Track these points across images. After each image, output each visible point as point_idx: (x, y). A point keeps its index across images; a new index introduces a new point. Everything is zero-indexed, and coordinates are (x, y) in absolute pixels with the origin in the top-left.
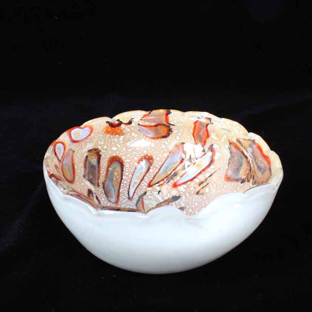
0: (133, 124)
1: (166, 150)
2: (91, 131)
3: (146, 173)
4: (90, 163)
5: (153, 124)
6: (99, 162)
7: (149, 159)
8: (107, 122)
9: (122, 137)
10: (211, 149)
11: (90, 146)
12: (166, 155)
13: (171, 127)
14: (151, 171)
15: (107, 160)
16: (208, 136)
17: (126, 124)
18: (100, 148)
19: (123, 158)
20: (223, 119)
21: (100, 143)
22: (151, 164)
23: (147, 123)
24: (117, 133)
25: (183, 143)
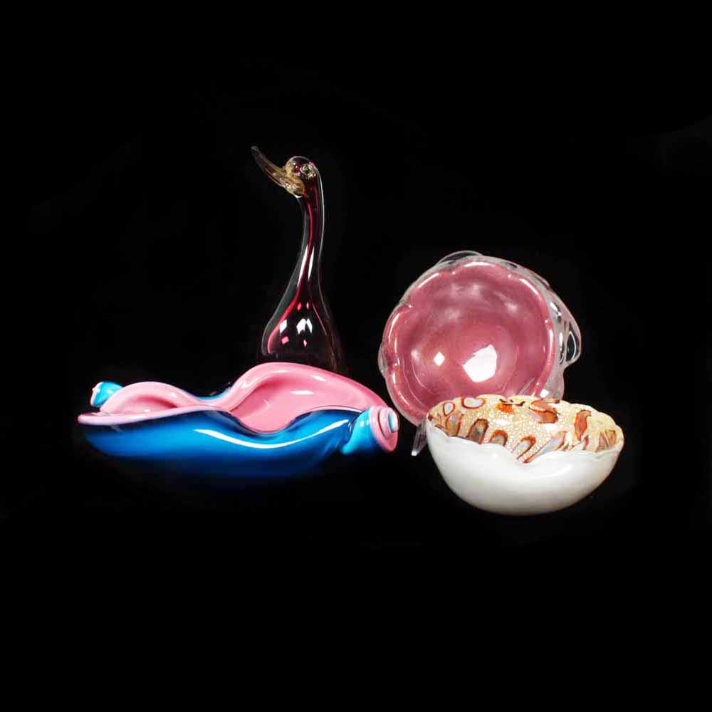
0: (524, 407)
1: (549, 435)
2: (483, 404)
3: (526, 452)
4: (476, 429)
5: (542, 410)
6: (485, 431)
7: (532, 440)
8: (501, 400)
9: (512, 416)
10: (587, 439)
11: (479, 415)
12: (548, 439)
13: (558, 415)
14: (531, 450)
15: (493, 431)
16: (586, 427)
17: (518, 405)
18: (489, 420)
19: (509, 434)
20: (601, 413)
21: (490, 415)
22: (532, 445)
23: (537, 408)
24: (507, 411)
25: (565, 432)
